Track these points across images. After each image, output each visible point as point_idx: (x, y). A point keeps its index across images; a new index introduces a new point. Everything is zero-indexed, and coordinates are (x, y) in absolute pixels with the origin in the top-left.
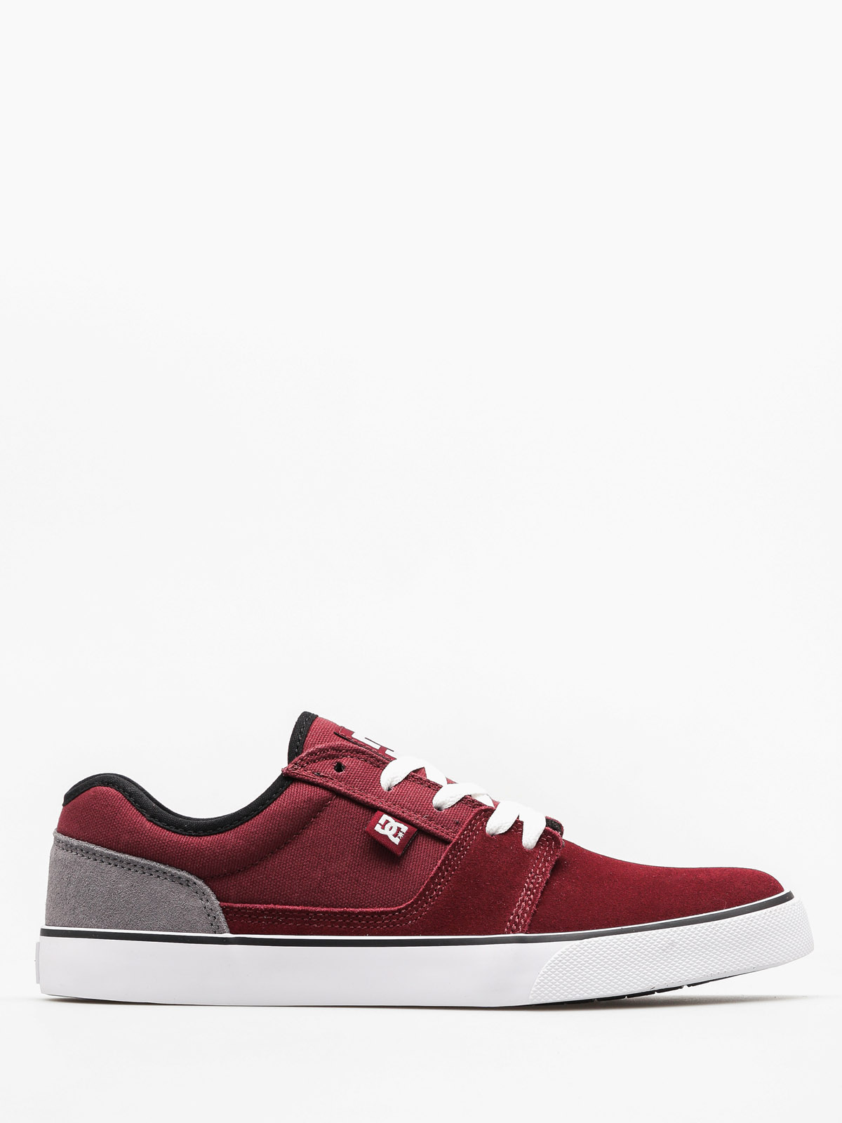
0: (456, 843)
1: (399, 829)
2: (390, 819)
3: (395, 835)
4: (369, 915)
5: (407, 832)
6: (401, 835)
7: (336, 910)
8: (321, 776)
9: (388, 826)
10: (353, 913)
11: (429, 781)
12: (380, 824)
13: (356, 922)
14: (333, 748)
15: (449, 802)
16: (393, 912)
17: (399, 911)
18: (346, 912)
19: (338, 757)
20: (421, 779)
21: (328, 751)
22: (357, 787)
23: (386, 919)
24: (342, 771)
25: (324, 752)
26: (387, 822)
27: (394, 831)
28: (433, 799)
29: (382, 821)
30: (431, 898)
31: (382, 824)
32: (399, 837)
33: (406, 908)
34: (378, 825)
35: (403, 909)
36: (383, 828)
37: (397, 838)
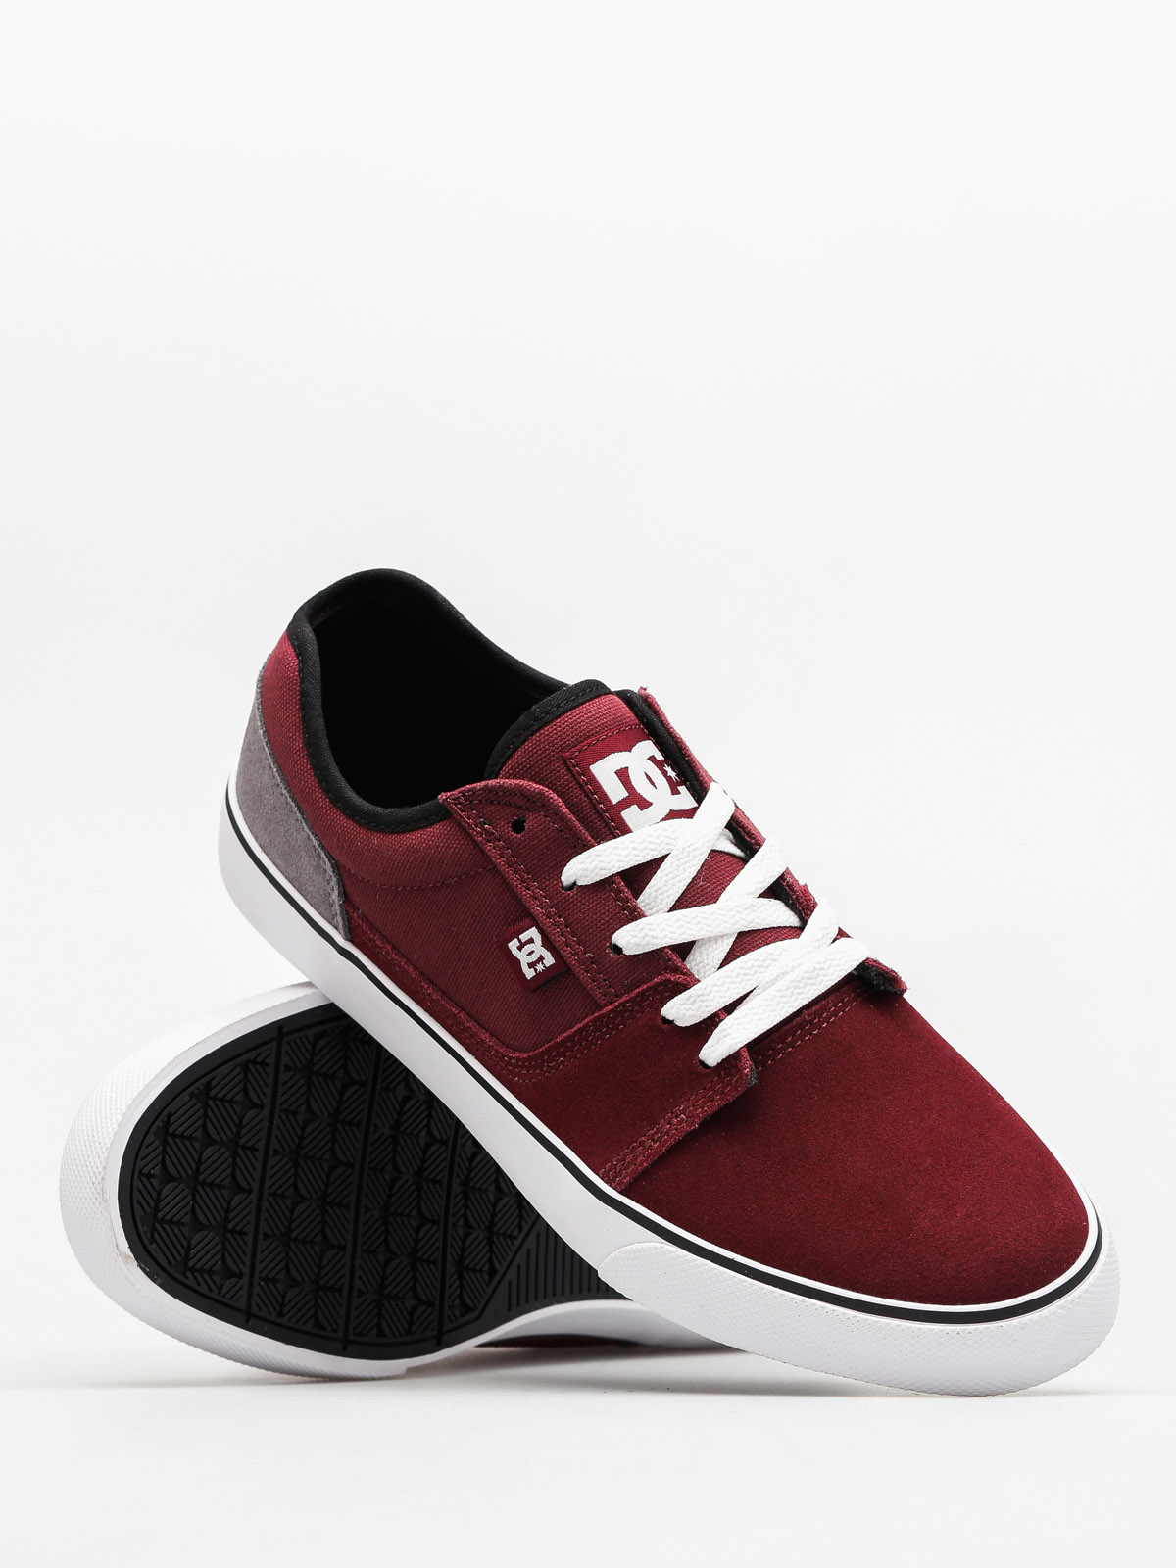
1: (541, 959)
2: (538, 938)
3: (531, 965)
5: (550, 967)
6: (540, 967)
8: (484, 830)
9: (528, 948)
12: (520, 940)
26: (531, 941)
27: (534, 958)
29: (524, 937)
30: (548, 1066)
31: (523, 940)
32: (536, 970)
34: (516, 940)
36: (520, 948)
37: (532, 970)
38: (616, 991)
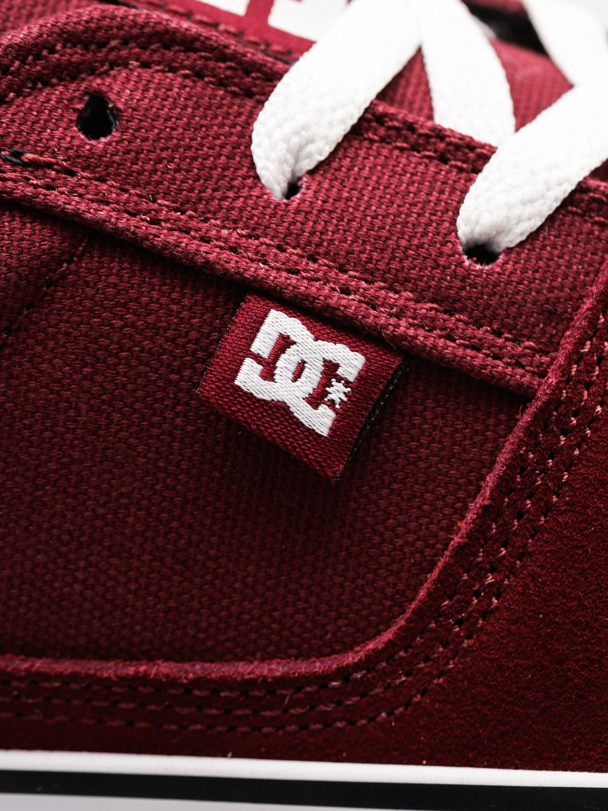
0: (554, 402)
1: (330, 369)
2: (294, 327)
3: (316, 399)
4: (231, 689)
5: (360, 377)
6: (337, 392)
7: (110, 670)
8: (25, 165)
9: (286, 363)
10: (172, 681)
11: (440, 134)
12: (257, 358)
13: (185, 711)
14: (70, 37)
15: (520, 220)
16: (322, 680)
17: (344, 673)
18: (144, 679)
19: (93, 71)
20: (411, 127)
21: (52, 51)
22: (166, 195)
23: (294, 704)
24: (106, 132)
25: (38, 57)
26: (284, 343)
27: (312, 378)
28: (456, 212)
29: (262, 344)
30: (459, 622)
31: (265, 353)
32: (331, 404)
33: (369, 662)
34: (248, 361)
35: (356, 667)
36: (268, 374)
37: (323, 409)
38: (537, 341)
